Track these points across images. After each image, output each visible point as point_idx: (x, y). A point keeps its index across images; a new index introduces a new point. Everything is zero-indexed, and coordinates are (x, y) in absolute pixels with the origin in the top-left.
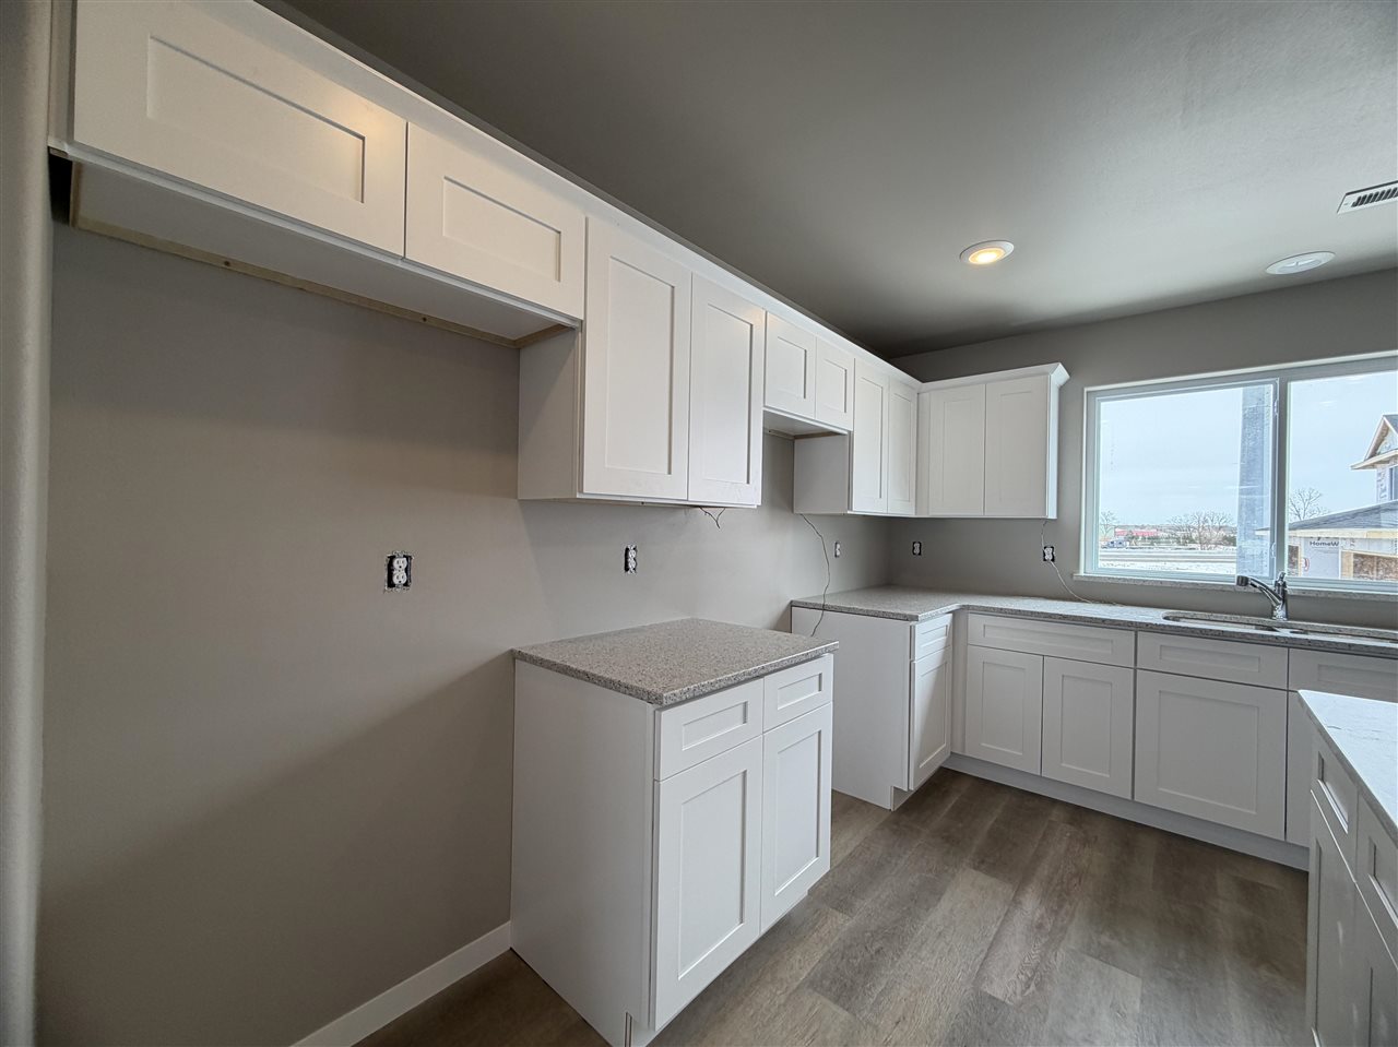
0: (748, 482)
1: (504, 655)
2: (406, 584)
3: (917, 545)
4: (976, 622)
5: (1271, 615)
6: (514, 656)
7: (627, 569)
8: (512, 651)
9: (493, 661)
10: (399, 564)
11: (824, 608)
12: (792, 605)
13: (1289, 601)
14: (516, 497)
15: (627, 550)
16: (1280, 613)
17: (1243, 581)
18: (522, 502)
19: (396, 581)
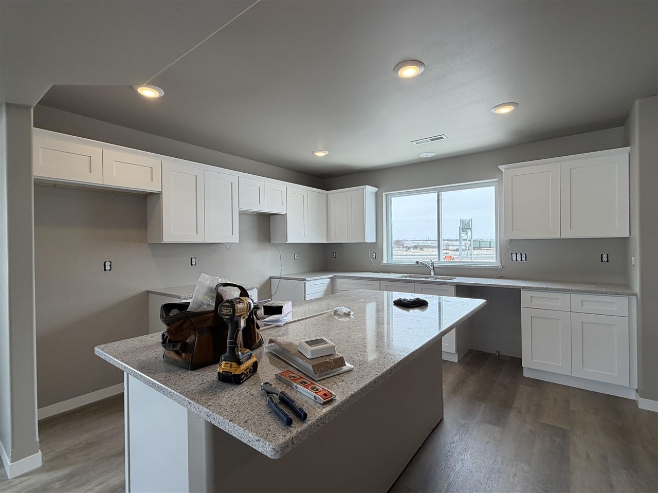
0: (232, 234)
1: (145, 291)
2: (110, 270)
3: (334, 254)
4: (339, 281)
5: (430, 275)
6: (148, 292)
7: (192, 265)
8: (147, 291)
9: (140, 294)
10: (108, 264)
11: (280, 278)
12: (271, 278)
13: (435, 269)
14: (147, 242)
15: (192, 258)
16: (432, 273)
17: (417, 262)
18: (150, 244)
19: (106, 269)
